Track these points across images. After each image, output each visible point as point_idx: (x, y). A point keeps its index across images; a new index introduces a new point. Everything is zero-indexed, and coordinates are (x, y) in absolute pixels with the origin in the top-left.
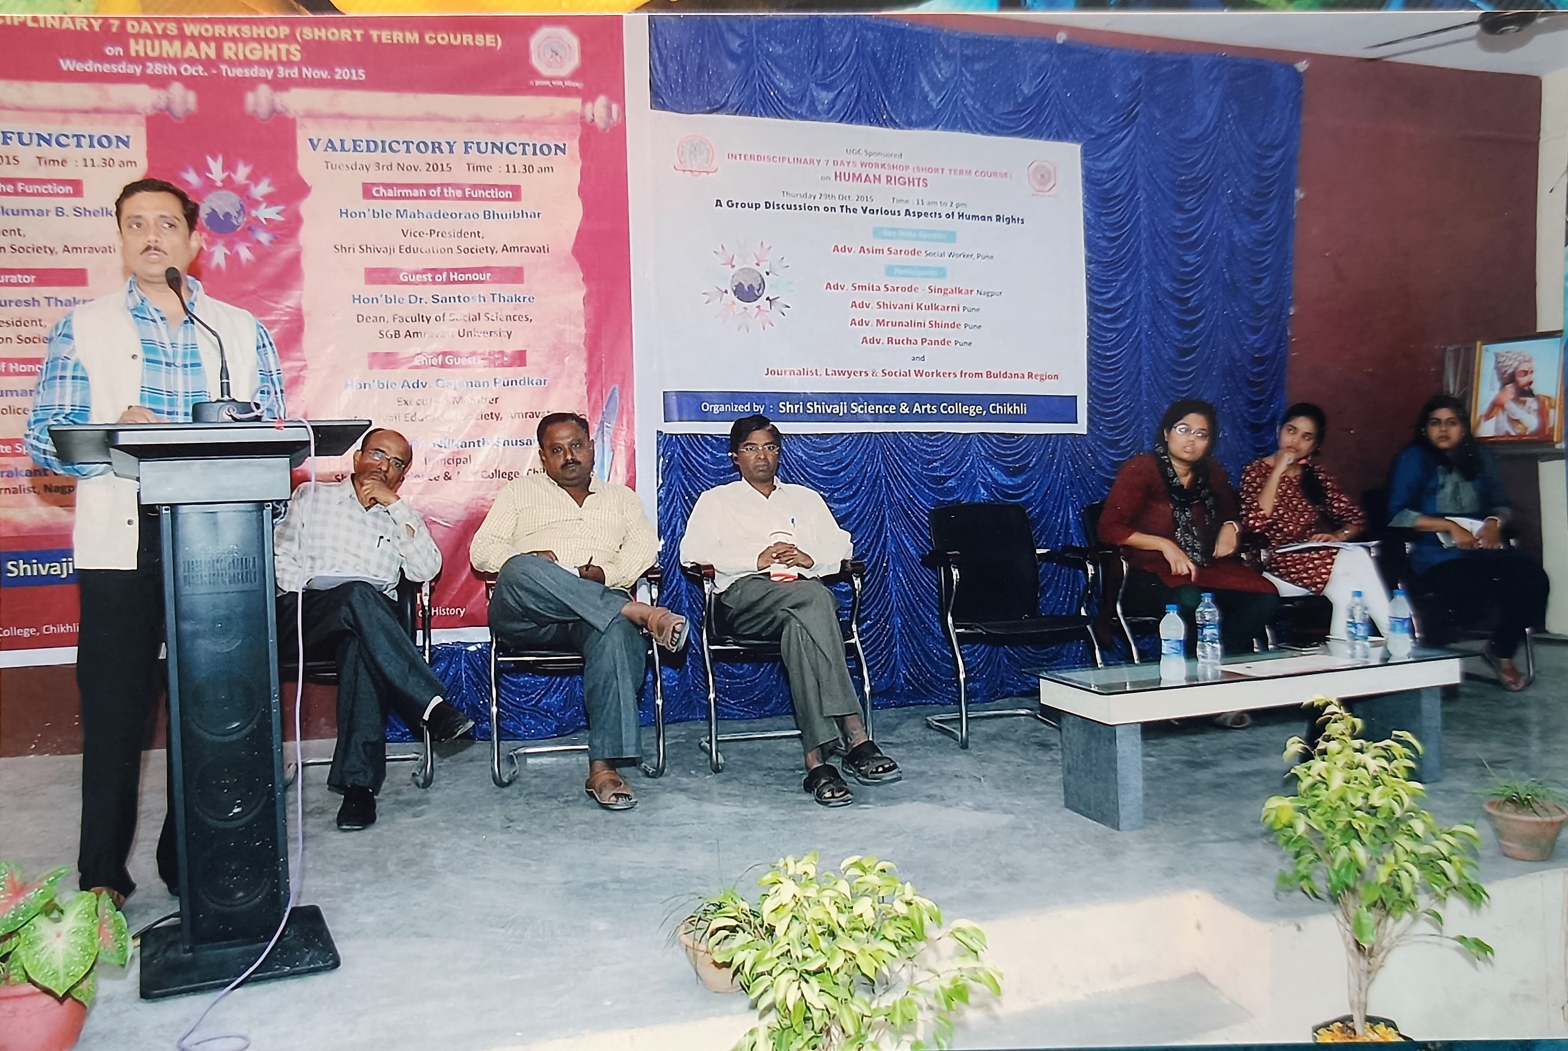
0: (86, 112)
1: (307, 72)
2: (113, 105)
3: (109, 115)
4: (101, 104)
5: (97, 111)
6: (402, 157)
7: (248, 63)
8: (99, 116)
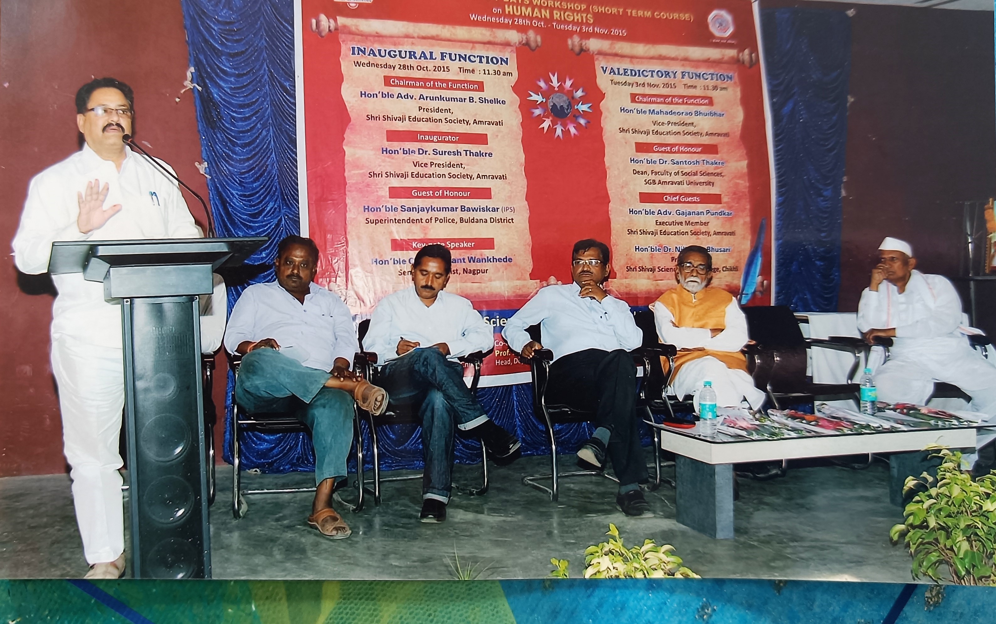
0: (484, 43)
1: (597, 30)
2: (498, 40)
3: (496, 46)
4: (491, 39)
5: (489, 43)
6: (649, 80)
7: (566, 22)
8: (490, 46)
